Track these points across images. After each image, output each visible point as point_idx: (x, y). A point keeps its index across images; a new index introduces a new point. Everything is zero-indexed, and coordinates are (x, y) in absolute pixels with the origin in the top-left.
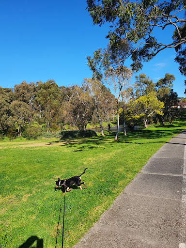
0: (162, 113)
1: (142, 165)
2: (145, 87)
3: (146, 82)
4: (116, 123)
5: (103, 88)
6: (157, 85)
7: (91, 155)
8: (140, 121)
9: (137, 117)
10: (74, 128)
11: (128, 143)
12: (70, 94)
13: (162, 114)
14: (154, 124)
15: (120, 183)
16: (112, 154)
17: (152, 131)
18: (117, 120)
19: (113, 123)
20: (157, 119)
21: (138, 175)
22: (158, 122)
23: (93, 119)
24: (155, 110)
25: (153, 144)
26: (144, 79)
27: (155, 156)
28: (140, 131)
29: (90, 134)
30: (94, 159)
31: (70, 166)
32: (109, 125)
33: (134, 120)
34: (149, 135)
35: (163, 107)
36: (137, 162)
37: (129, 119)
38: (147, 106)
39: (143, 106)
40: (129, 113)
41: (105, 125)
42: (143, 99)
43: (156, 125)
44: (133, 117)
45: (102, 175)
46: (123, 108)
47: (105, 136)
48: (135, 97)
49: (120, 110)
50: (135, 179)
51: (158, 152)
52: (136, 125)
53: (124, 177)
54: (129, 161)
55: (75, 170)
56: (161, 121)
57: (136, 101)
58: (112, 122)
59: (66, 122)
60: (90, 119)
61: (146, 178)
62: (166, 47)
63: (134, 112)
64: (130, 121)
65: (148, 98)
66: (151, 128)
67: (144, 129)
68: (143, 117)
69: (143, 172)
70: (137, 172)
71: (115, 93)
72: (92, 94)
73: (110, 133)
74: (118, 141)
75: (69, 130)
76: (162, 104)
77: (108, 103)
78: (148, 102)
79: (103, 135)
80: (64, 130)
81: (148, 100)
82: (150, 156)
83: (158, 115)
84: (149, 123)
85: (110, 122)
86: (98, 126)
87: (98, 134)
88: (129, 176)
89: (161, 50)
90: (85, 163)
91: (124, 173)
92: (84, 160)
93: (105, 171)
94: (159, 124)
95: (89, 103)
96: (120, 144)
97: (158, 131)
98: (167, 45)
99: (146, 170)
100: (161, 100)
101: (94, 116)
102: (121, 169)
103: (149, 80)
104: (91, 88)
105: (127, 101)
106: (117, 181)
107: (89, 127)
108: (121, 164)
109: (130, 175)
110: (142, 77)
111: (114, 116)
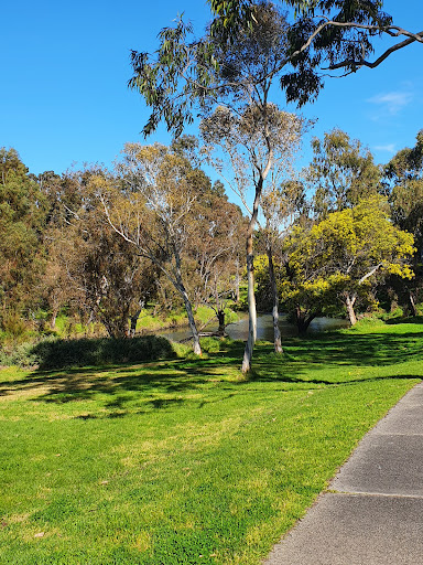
0: (407, 271)
1: (336, 464)
2: (345, 178)
3: (351, 163)
4: (245, 309)
5: (198, 183)
6: (390, 171)
7: (149, 432)
8: (333, 298)
9: (321, 285)
10: (94, 330)
11: (289, 380)
12: (73, 200)
13: (409, 274)
14: (382, 313)
15: (253, 535)
16: (230, 423)
17: (373, 335)
18: (247, 299)
19: (234, 308)
20: (390, 291)
21: (322, 501)
22: (394, 303)
23: (160, 294)
24: (384, 263)
25: (376, 385)
26: (340, 152)
27: (381, 428)
28: (332, 335)
29: (153, 349)
30: (162, 444)
31: (70, 475)
32: (221, 316)
33: (308, 298)
34: (362, 351)
35: (411, 250)
36: (318, 453)
37: (292, 294)
38: (354, 248)
39: (339, 246)
40: (291, 273)
41: (205, 315)
42: (342, 220)
43: (386, 316)
44: (307, 286)
45: (188, 506)
46: (270, 253)
47: (205, 356)
48: (311, 214)
49: (261, 262)
50: (310, 516)
51: (394, 413)
52: (319, 314)
53: (267, 512)
54: (290, 451)
55: (88, 489)
56: (403, 301)
57: (316, 231)
58: (231, 303)
59: (56, 305)
60: (149, 292)
61: (349, 509)
62: (413, 39)
63: (311, 268)
64: (295, 301)
65: (358, 219)
66: (369, 324)
67: (344, 331)
68: (339, 287)
69: (340, 487)
70: (318, 491)
71: (242, 198)
72: (161, 202)
73: (223, 346)
74: (253, 376)
75: (73, 336)
76: (409, 238)
77: (217, 234)
78: (357, 231)
79: (198, 352)
80: (52, 339)
81: (360, 225)
82: (366, 430)
83: (393, 280)
84: (362, 308)
85: (226, 306)
86: (182, 319)
87: (180, 349)
88: (288, 504)
89: (396, 48)
90: (128, 462)
91: (270, 494)
92: (123, 449)
93: (200, 489)
94: (398, 311)
95: (145, 235)
96: (259, 385)
97: (394, 335)
98: (414, 32)
99: (351, 483)
100: (404, 225)
101: (165, 283)
102: (259, 482)
103: (361, 155)
104: (150, 180)
105: (283, 227)
106: (242, 528)
107: (148, 322)
108: (259, 461)
109: (290, 503)
110: (335, 143)
111: (239, 283)
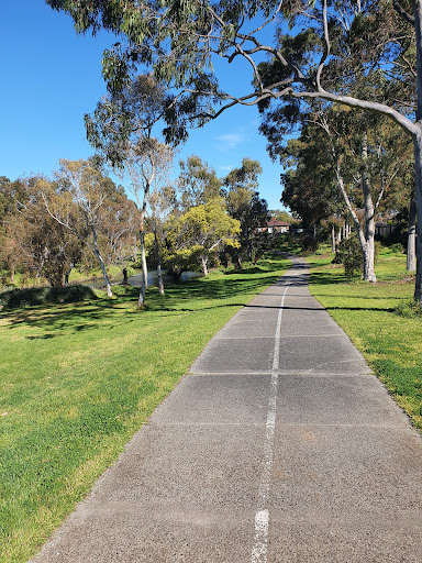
0: (237, 243)
1: (193, 358)
2: (200, 186)
3: (203, 176)
4: (141, 267)
5: (108, 186)
6: (227, 182)
7: (78, 345)
8: (194, 261)
9: (186, 252)
10: (38, 282)
11: (168, 310)
12: (23, 196)
13: (238, 245)
14: (222, 268)
15: (142, 403)
16: (131, 337)
17: (217, 282)
18: (142, 261)
19: (133, 267)
20: (227, 255)
21: (184, 380)
22: (229, 262)
23: (84, 259)
24: (224, 238)
25: (217, 310)
26: (197, 169)
27: (220, 336)
28: (194, 282)
29: (78, 294)
30: (87, 353)
31: (25, 375)
32: (125, 272)
33: (179, 260)
34: (211, 290)
35: (239, 230)
36: (183, 352)
37: (169, 258)
38: (206, 229)
39: (198, 228)
40: (168, 245)
41: (115, 271)
42: (198, 212)
43: (225, 270)
44: (178, 252)
45: (102, 389)
46: (155, 232)
47: (115, 297)
48: (180, 208)
49: (149, 238)
50: (177, 389)
51: (228, 326)
52: (186, 270)
53: (151, 389)
54: (166, 351)
55: (38, 383)
56: (235, 261)
57: (183, 218)
58: (131, 263)
59: (13, 267)
60: (76, 258)
61: (201, 384)
62: (237, 102)
63: (180, 241)
64: (173, 262)
65: (208, 211)
66: (215, 275)
67: (201, 279)
68: (197, 253)
69: (195, 371)
70: (182, 374)
71: (136, 196)
72: (81, 199)
73: (127, 290)
74: (147, 309)
75: (25, 286)
76: (238, 223)
77: (121, 220)
78: (208, 219)
79: (110, 295)
80: (11, 288)
81: (209, 215)
82: (210, 336)
83: (229, 249)
84: (211, 265)
85: (128, 266)
86: (99, 274)
87: (99, 293)
88: (164, 384)
89: (227, 107)
90: (64, 365)
91: (153, 378)
92: (60, 357)
93: (110, 379)
94: (231, 266)
95: (73, 220)
96: (150, 313)
97: (230, 281)
98: (237, 98)
99: (201, 368)
100: (234, 215)
101: (87, 251)
102: (147, 372)
103: (209, 171)
104: (75, 184)
105: (163, 216)
106: (136, 399)
107: (76, 276)
108: (147, 359)
109: (166, 382)
110: (194, 163)
111: (136, 251)
